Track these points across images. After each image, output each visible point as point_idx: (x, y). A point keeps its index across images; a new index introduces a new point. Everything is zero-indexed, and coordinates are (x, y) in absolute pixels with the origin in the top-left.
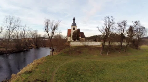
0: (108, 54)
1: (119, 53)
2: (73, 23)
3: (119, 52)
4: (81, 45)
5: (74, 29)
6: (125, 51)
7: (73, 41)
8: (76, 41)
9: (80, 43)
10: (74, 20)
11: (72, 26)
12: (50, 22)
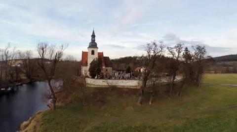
0: (150, 103)
1: (169, 99)
2: (92, 42)
3: (169, 96)
4: (104, 85)
5: (93, 53)
6: (179, 95)
7: (91, 77)
8: (96, 77)
9: (103, 81)
10: (93, 36)
11: (90, 47)
12: (47, 47)
